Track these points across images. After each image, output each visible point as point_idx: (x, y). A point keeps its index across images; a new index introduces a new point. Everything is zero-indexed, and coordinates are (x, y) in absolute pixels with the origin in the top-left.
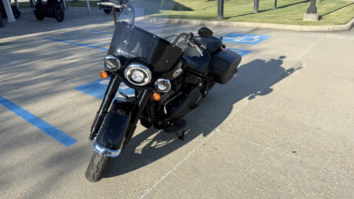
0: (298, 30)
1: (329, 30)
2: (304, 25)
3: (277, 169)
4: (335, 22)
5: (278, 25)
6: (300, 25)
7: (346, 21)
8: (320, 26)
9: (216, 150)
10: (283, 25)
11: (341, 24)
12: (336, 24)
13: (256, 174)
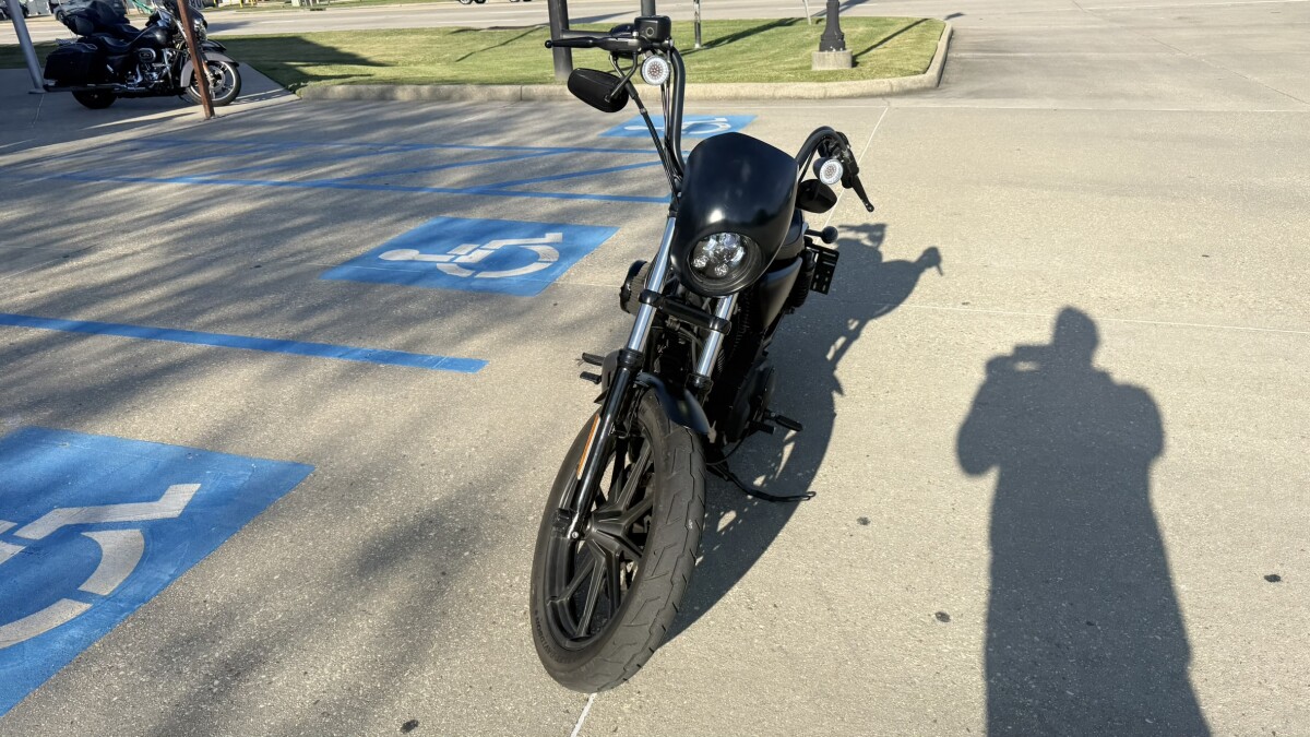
0: (817, 96)
2: (827, 82)
4: (901, 69)
5: (759, 84)
6: (818, 81)
7: (924, 66)
8: (867, 81)
10: (773, 84)
11: (916, 73)
12: (903, 72)
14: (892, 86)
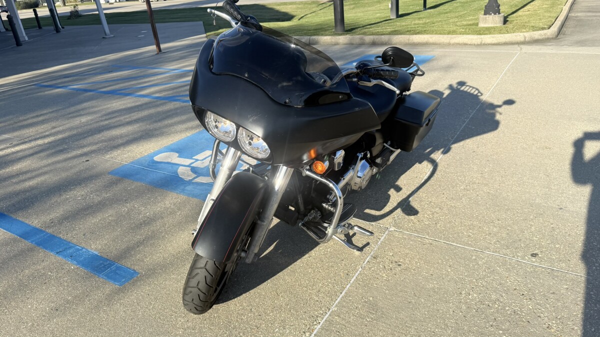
0: (476, 43)
1: (525, 39)
2: (485, 34)
3: (515, 289)
4: (533, 27)
5: (441, 36)
6: (478, 34)
7: (550, 24)
8: (510, 34)
9: (399, 265)
10: (450, 36)
11: (543, 29)
12: (535, 29)
13: (482, 303)
14: (525, 37)
